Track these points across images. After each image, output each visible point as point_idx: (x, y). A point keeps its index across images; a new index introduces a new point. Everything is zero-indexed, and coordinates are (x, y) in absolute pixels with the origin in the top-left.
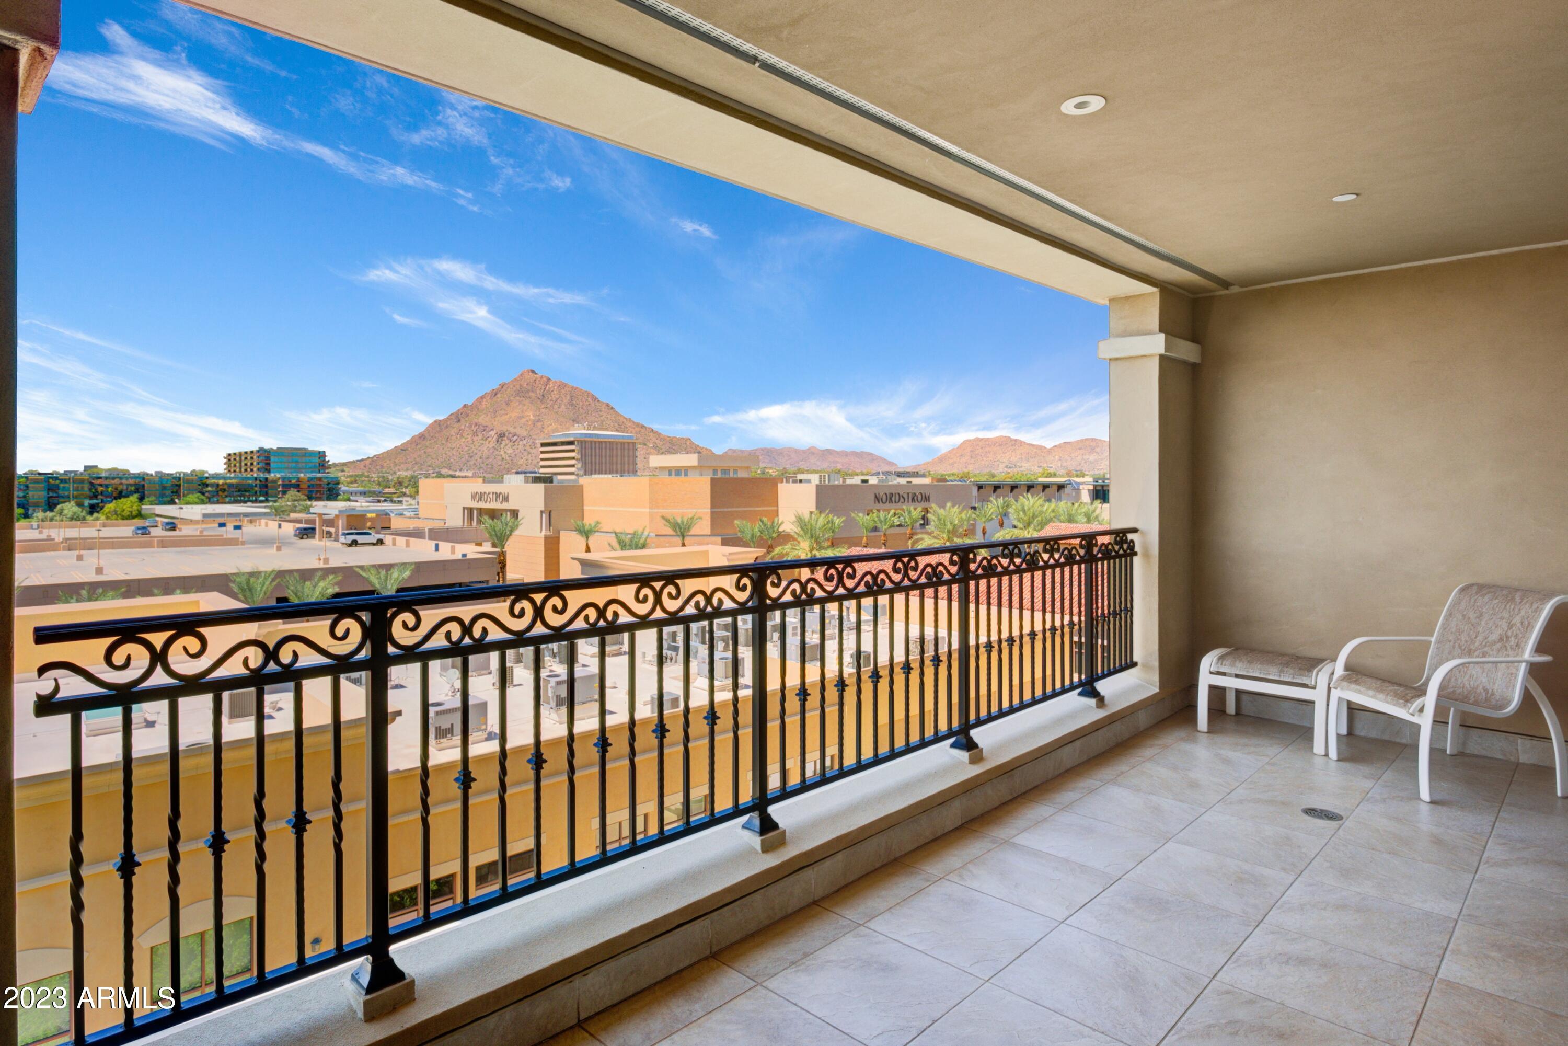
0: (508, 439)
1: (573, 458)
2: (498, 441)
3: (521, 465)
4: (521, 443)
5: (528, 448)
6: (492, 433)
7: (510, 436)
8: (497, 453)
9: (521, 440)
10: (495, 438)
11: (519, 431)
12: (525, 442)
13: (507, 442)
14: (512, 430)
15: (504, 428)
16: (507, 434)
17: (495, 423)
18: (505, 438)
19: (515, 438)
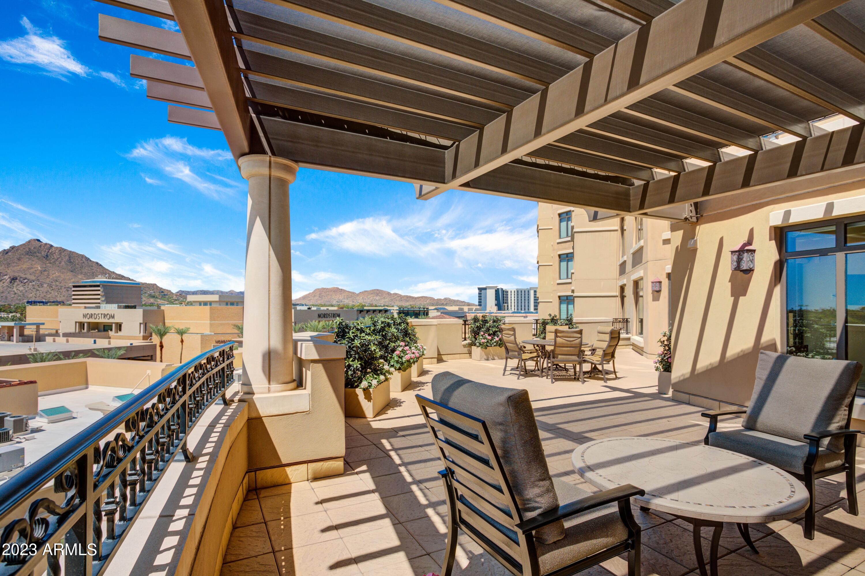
0: (20, 281)
1: (99, 295)
2: (11, 282)
3: (31, 297)
4: (30, 284)
5: (36, 287)
6: (6, 277)
7: (22, 279)
8: (10, 289)
9: (31, 282)
10: (9, 280)
11: (28, 276)
12: (33, 283)
13: (19, 283)
14: (23, 276)
15: (16, 275)
16: (18, 278)
17: (8, 271)
18: (18, 281)
19: (25, 281)
